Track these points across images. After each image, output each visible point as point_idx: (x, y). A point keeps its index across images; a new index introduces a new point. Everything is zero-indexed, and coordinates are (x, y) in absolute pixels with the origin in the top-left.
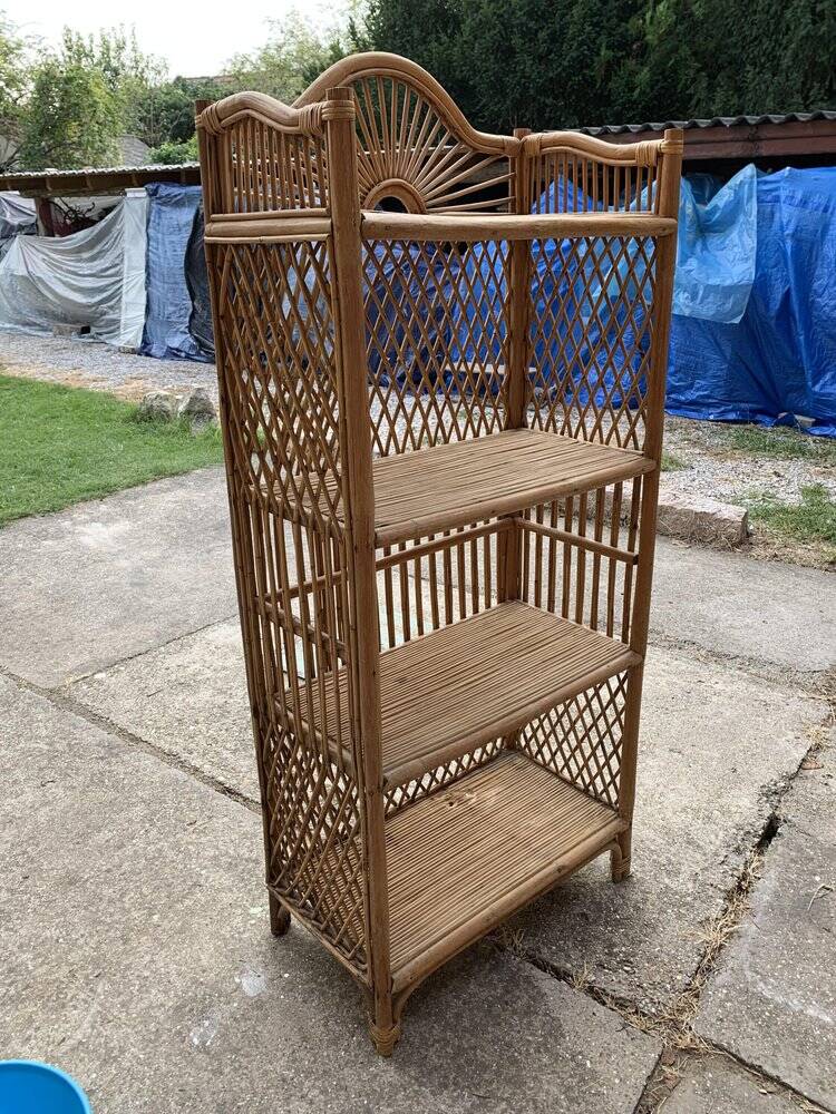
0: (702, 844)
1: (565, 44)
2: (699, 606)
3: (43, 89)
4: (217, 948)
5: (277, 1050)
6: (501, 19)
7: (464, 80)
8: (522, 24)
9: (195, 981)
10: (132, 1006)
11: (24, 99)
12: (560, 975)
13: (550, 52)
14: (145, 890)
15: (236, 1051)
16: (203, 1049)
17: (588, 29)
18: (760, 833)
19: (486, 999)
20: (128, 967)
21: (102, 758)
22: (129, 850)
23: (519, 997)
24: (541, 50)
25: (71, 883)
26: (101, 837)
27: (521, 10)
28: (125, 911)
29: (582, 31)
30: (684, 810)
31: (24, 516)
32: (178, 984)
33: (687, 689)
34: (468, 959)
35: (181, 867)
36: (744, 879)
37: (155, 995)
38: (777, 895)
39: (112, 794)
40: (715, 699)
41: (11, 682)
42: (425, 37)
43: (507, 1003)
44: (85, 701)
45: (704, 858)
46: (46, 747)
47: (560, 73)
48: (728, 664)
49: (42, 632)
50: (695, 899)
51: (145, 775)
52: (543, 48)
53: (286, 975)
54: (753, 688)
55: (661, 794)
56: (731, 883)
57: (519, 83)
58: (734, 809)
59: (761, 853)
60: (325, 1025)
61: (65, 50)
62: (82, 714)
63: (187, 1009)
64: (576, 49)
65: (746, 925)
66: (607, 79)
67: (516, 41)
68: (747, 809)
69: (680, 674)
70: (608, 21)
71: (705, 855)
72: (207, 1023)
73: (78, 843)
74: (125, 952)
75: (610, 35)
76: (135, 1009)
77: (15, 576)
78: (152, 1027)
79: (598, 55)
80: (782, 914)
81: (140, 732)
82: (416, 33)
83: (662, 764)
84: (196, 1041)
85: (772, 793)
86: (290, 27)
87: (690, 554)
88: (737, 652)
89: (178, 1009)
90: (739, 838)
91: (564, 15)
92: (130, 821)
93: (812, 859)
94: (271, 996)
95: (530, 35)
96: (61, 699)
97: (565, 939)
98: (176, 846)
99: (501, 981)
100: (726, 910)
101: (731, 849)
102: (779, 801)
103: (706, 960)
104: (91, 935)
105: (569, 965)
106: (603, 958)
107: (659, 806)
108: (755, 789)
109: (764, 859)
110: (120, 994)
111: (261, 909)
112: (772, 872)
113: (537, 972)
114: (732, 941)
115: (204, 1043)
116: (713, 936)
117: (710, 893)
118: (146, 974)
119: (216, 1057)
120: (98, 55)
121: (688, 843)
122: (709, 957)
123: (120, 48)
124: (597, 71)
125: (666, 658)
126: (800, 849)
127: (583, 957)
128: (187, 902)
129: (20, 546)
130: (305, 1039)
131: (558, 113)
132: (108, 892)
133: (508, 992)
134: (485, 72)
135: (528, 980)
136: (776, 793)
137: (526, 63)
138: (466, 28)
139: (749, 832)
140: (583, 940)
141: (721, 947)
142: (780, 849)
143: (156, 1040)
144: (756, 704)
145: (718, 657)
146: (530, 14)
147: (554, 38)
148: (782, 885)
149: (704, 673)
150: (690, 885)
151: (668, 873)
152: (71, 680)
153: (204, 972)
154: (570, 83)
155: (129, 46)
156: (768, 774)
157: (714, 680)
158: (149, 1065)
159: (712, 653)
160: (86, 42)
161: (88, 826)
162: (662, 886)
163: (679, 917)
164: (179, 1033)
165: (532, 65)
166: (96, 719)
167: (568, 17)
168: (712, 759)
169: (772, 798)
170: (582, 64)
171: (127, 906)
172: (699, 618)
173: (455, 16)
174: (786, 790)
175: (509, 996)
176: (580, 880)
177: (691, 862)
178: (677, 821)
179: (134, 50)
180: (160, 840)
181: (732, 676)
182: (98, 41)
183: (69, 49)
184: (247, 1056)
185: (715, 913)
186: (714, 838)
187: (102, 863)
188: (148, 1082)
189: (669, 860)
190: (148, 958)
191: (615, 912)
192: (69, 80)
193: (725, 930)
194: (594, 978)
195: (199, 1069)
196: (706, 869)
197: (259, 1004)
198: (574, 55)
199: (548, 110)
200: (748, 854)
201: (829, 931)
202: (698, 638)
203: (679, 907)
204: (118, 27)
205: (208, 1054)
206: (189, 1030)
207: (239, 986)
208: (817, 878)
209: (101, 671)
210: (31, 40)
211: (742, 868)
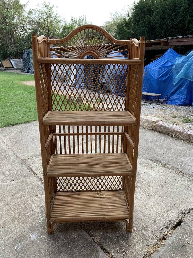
0: (157, 223)
1: (178, 16)
2: (183, 159)
3: (64, 30)
4: (30, 226)
5: (32, 255)
6: (163, 11)
7: (153, 26)
8: (168, 12)
9: (22, 233)
10: (7, 236)
11: (60, 32)
12: (106, 251)
13: (174, 18)
14: (21, 209)
15: (23, 252)
16: (16, 250)
17: (185, 12)
18: (175, 224)
19: (85, 254)
20: (10, 227)
21: (26, 177)
22: (22, 199)
23: (93, 255)
24: (172, 18)
25: (7, 205)
26: (17, 195)
27: (168, 8)
28: (15, 213)
29: (183, 13)
30: (156, 213)
31: (34, 121)
32: (18, 233)
33: (170, 181)
34: (85, 242)
35: (31, 205)
36: (166, 236)
37: (12, 235)
38: (173, 242)
39: (24, 186)
40: (177, 184)
41: (16, 157)
42: (145, 16)
43: (89, 256)
44: (28, 163)
45: (157, 228)
46: (16, 173)
47: (177, 23)
48: (185, 175)
49: (27, 147)
50: (150, 238)
51: (33, 182)
52: (173, 17)
53: (42, 236)
54: (189, 183)
55: (152, 208)
56: (162, 236)
57: (166, 26)
58: (170, 216)
59: (174, 230)
60: (45, 251)
61: (71, 21)
62: (26, 166)
63: (17, 240)
64: (181, 17)
65: (161, 249)
66: (189, 24)
67: (166, 16)
68: (174, 216)
69: (170, 176)
70: (190, 10)
71: (157, 227)
72: (20, 244)
73: (12, 196)
74: (11, 223)
75: (190, 14)
76: (7, 237)
77: (27, 134)
78: (8, 242)
79: (187, 18)
80: (173, 248)
81: (36, 172)
82: (143, 15)
83: (156, 200)
84: (16, 248)
85: (183, 213)
86: (115, 15)
87: (185, 145)
88: (188, 173)
89: (15, 239)
90: (169, 224)
91: (179, 9)
92: (25, 192)
93: (188, 234)
94: (36, 241)
95: (169, 14)
96: (24, 162)
97: (111, 242)
98: (32, 200)
99: (90, 250)
100: (157, 243)
101: (165, 227)
102: (185, 216)
103: (146, 256)
104: (6, 217)
105: (109, 249)
106: (119, 249)
107: (150, 211)
108: (179, 211)
109: (174, 231)
110: (5, 233)
111: (43, 219)
112: (174, 235)
113: (100, 249)
114: (155, 252)
115: (17, 249)
116: (150, 250)
117: (154, 238)
118: (13, 229)
119: (18, 253)
120: (78, 22)
121: (154, 223)
122: (147, 256)
123: (83, 21)
124: (187, 22)
125: (168, 172)
126: (185, 231)
127: (113, 248)
128: (28, 214)
129: (31, 127)
130: (39, 253)
131: (176, 33)
132: (13, 208)
133: (91, 253)
134: (158, 23)
135: (97, 251)
136: (184, 213)
137: (168, 21)
138: (154, 14)
139: (172, 223)
140: (115, 243)
141: (152, 253)
142: (179, 229)
143: (8, 246)
144: (188, 187)
145: (182, 173)
146: (170, 10)
147: (176, 15)
148: (176, 239)
149: (177, 177)
150: (150, 234)
151: (145, 230)
152: (28, 158)
153: (25, 231)
154: (179, 26)
155: (84, 20)
156: (183, 207)
157: (179, 179)
158: (4, 251)
159: (181, 172)
160: (76, 20)
161: (16, 192)
162: (142, 233)
163: (143, 242)
164: (13, 245)
165: (170, 21)
166: (29, 168)
167: (180, 10)
168: (169, 200)
169: (183, 214)
170: (183, 21)
171: (16, 212)
172: (181, 162)
173: (152, 11)
174: (188, 213)
175: (91, 254)
176: (121, 227)
177: (153, 228)
178: (153, 216)
179: (86, 21)
180: (29, 198)
181: (184, 179)
182: (78, 19)
183: (72, 21)
184: (25, 254)
185: (154, 243)
186: (161, 223)
187: (15, 201)
188: (2, 255)
189: (147, 226)
190: (14, 226)
191: (127, 237)
192: (69, 28)
193: (155, 249)
194: (114, 254)
195: (14, 255)
196: (156, 231)
197: (33, 242)
198: (181, 19)
199: (173, 32)
200: (170, 229)
201: (184, 255)
202: (179, 168)
203: (144, 240)
204: (83, 16)
205: (17, 252)
206: (15, 245)
207: (30, 237)
208: (187, 240)
209: (34, 157)
210: (62, 20)
211: (166, 232)
